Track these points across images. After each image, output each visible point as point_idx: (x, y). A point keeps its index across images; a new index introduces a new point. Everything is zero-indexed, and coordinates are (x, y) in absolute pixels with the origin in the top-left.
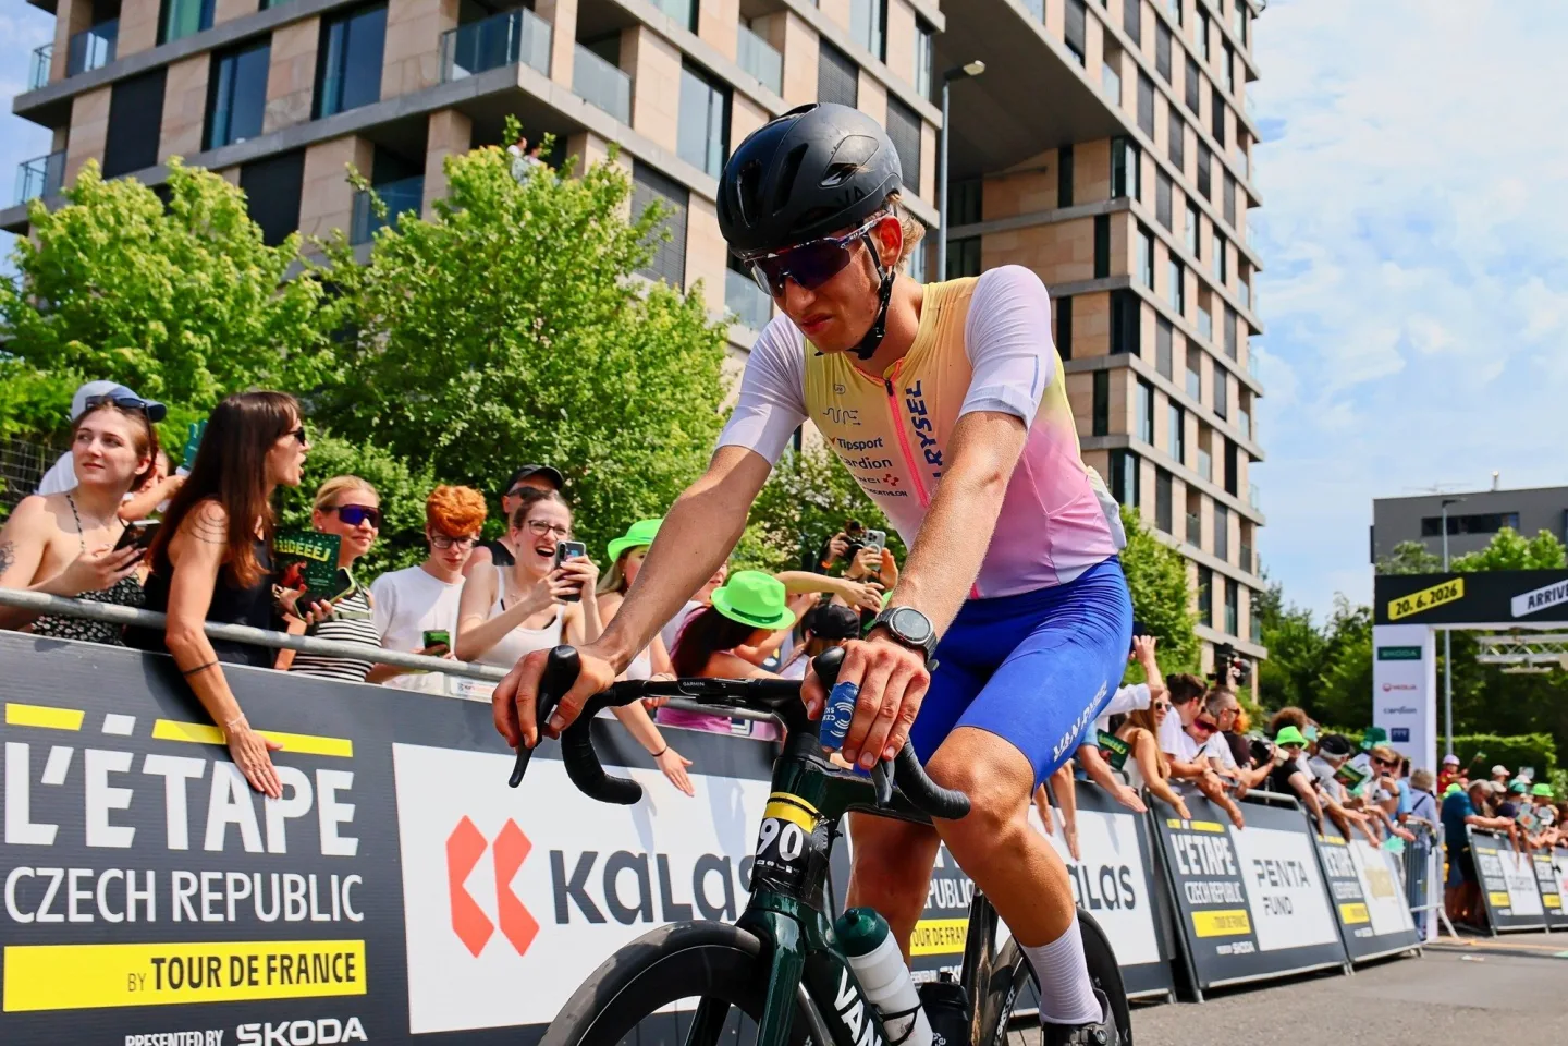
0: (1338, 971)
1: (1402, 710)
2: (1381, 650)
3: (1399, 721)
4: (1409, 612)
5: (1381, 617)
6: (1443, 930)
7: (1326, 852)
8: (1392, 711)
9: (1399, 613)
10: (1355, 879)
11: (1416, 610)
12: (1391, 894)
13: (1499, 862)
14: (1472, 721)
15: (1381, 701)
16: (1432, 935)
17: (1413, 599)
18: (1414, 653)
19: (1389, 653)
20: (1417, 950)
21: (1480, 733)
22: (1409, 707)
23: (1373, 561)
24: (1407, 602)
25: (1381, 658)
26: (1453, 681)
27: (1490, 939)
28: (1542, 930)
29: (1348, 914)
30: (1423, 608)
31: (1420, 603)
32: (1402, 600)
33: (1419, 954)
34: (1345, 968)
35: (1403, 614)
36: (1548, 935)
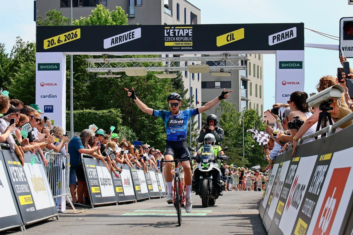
0: (18, 229)
1: (50, 96)
2: (39, 65)
3: (49, 102)
4: (54, 46)
5: (40, 48)
6: (68, 205)
7: (12, 169)
8: (45, 97)
9: (49, 46)
10: (26, 183)
11: (57, 44)
12: (45, 190)
13: (96, 171)
14: (83, 103)
15: (39, 91)
16: (63, 208)
17: (56, 38)
18: (56, 67)
19: (44, 67)
20: (56, 216)
21: (86, 109)
22: (53, 94)
23: (35, 20)
24: (53, 40)
25: (39, 69)
26: (74, 82)
27: (91, 210)
28: (115, 204)
29: (22, 200)
30: (61, 43)
31: (59, 41)
32: (50, 39)
33: (57, 219)
34: (22, 228)
35: (51, 47)
36: (117, 206)
